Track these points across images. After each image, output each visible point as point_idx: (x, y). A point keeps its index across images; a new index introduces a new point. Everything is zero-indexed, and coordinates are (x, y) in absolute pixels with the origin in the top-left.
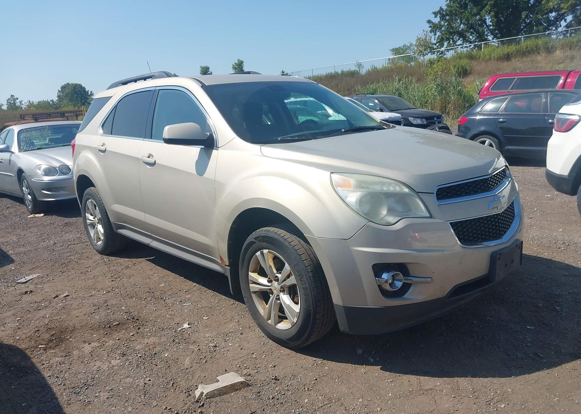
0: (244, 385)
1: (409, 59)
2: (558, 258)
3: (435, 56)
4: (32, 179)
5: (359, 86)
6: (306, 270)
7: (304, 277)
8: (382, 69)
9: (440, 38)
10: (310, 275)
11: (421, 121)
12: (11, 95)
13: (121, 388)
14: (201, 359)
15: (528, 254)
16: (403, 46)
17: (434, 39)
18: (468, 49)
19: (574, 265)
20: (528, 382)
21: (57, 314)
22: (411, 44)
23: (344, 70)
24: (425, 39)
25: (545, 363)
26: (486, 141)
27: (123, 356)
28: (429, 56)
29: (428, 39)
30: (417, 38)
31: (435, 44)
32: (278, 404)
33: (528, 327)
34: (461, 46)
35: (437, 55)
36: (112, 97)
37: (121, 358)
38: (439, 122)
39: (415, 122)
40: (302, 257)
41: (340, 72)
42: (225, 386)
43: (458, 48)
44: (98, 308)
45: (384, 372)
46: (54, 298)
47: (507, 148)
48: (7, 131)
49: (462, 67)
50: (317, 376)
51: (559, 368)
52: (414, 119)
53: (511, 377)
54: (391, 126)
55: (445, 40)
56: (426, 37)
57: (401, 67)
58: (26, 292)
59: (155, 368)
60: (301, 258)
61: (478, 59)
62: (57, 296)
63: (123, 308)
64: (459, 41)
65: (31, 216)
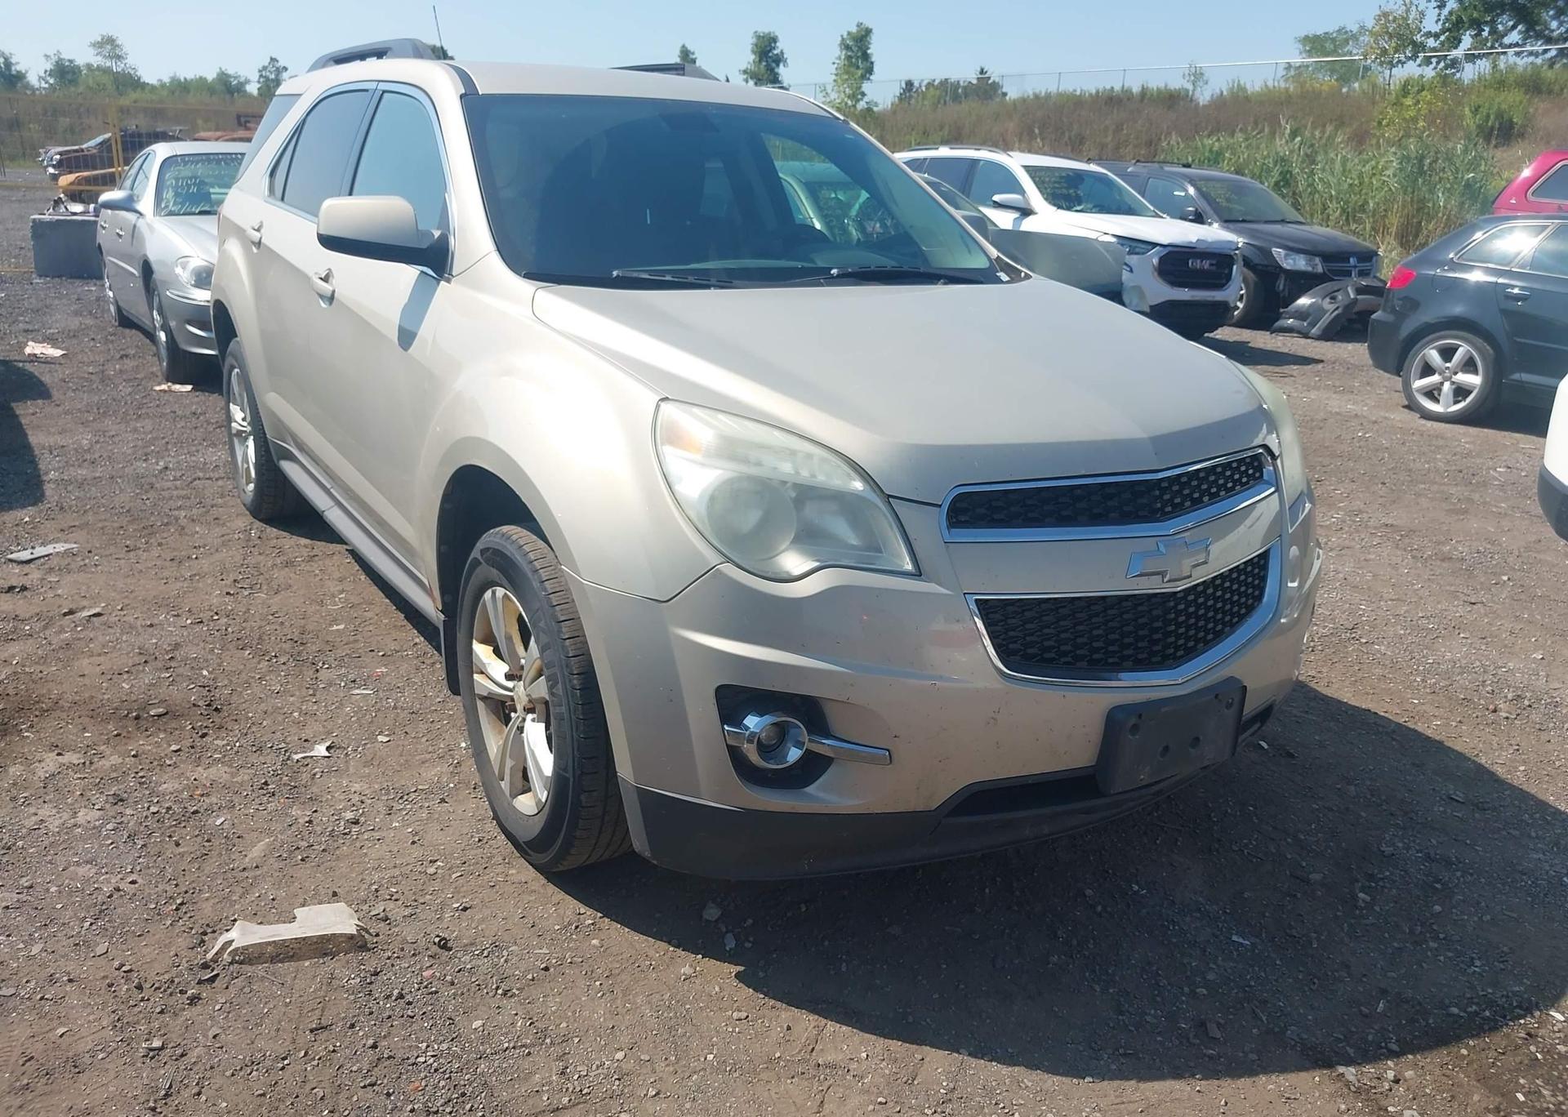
0: (357, 944)
1: (1348, 72)
2: (1469, 740)
3: (1429, 72)
4: (168, 293)
5: (1174, 137)
6: (567, 666)
7: (560, 686)
8: (1259, 94)
9: (1454, 18)
10: (575, 682)
11: (1309, 262)
12: (272, 59)
13: (53, 889)
14: (298, 848)
15: (1382, 714)
16: (1337, 28)
17: (1436, 19)
18: (1539, 61)
19: (1500, 771)
20: (1123, 1103)
21: (43, 660)
22: (1362, 27)
23: (1150, 86)
24: (1403, 18)
25: (1211, 1057)
26: (1457, 349)
27: (116, 804)
28: (1412, 70)
29: (1411, 17)
30: (1379, 13)
31: (1436, 36)
32: (402, 1016)
33: (1235, 938)
34: (1516, 49)
35: (1435, 68)
36: (300, 95)
37: (108, 806)
38: (1363, 274)
39: (1287, 264)
40: (564, 630)
41: (1136, 89)
42: (304, 939)
43: (1505, 53)
44: (146, 662)
45: (740, 985)
46: (65, 614)
47: (1516, 376)
48: (144, 157)
49: (1500, 115)
50: (554, 961)
51: (1244, 1082)
52: (1286, 255)
53: (1084, 1078)
54: (1023, 274)
55: (1466, 25)
56: (1408, 11)
57: (1317, 95)
58: (11, 589)
59: (170, 850)
60: (560, 631)
61: (1557, 95)
62: (71, 612)
63: (205, 673)
64: (1515, 33)
65: (164, 387)
